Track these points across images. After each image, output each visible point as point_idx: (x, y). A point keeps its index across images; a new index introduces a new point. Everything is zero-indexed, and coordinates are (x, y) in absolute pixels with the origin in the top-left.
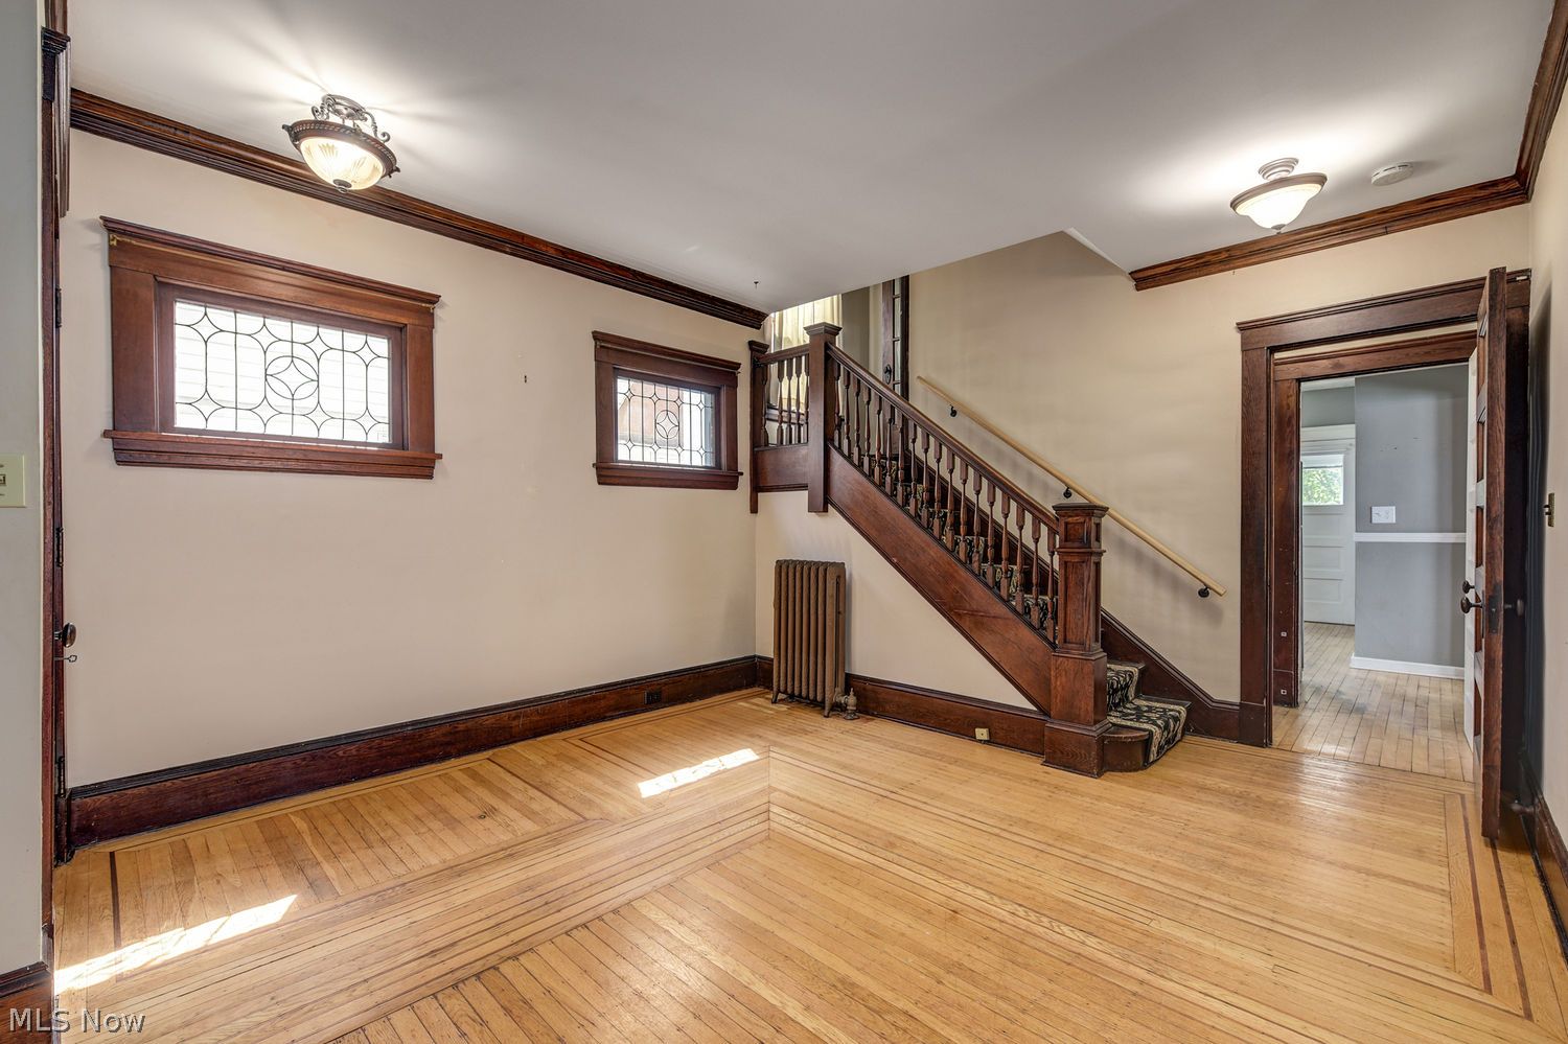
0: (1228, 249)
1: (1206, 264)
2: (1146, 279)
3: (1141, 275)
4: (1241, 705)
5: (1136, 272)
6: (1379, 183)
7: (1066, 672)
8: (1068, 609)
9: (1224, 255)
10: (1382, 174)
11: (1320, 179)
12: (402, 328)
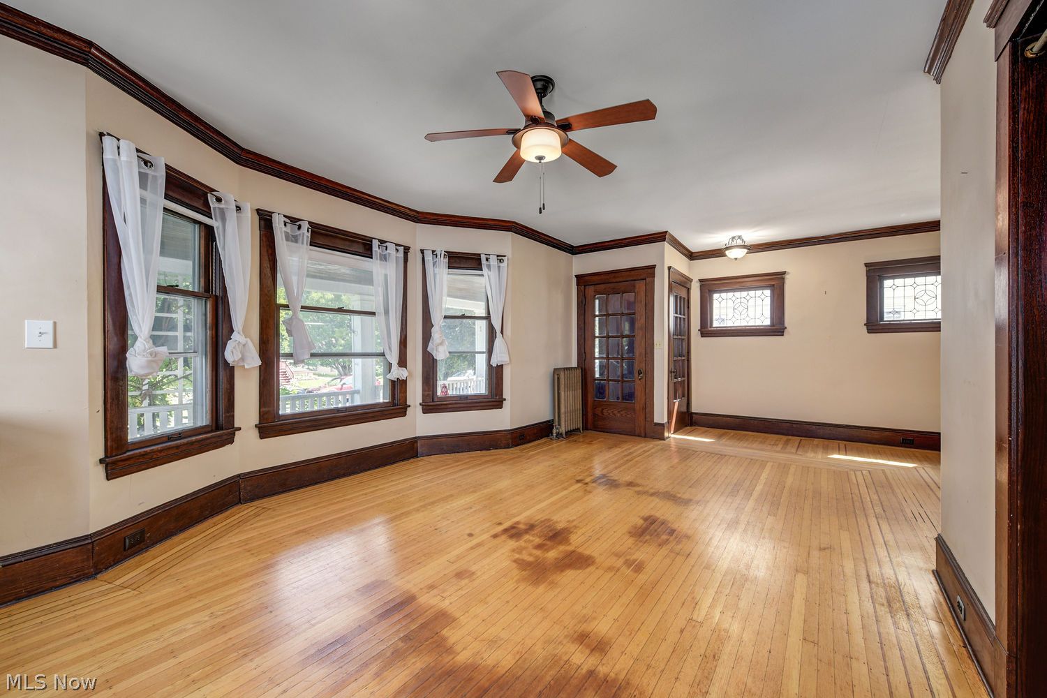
12: (773, 285)
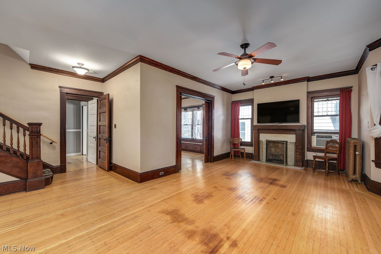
0: (57, 70)
1: (51, 70)
2: (34, 67)
3: (32, 65)
4: (60, 165)
5: (32, 64)
6: (90, 73)
7: (33, 166)
8: (33, 150)
9: (56, 70)
10: (92, 72)
11: (88, 70)
